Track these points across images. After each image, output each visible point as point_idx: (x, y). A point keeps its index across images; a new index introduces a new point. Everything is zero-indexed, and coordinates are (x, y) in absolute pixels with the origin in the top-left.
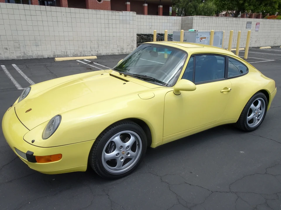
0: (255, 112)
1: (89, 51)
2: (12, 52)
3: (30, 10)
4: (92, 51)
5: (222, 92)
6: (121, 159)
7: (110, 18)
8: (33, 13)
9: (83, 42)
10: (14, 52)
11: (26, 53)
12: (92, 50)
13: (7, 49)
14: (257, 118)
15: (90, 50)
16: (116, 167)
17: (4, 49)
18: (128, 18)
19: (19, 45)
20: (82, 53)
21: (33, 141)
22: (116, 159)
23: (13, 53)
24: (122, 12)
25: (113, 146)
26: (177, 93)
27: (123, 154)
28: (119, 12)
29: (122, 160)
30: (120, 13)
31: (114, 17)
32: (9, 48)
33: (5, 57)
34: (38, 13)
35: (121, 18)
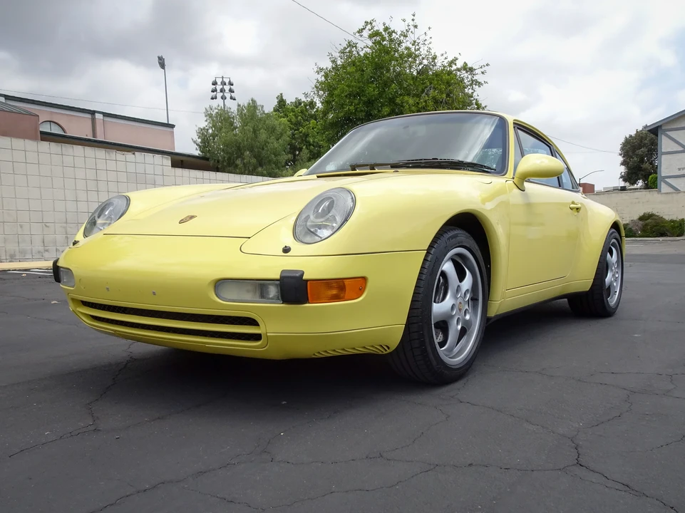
1: (39, 252)
4: (47, 251)
7: (101, 165)
9: (21, 227)
12: (47, 248)
14: (615, 284)
15: (41, 248)
16: (447, 348)
18: (149, 169)
20: (15, 255)
22: (449, 322)
24: (134, 154)
25: (443, 284)
27: (460, 310)
28: (126, 153)
29: (459, 328)
30: (127, 156)
31: (112, 165)
35: (131, 168)
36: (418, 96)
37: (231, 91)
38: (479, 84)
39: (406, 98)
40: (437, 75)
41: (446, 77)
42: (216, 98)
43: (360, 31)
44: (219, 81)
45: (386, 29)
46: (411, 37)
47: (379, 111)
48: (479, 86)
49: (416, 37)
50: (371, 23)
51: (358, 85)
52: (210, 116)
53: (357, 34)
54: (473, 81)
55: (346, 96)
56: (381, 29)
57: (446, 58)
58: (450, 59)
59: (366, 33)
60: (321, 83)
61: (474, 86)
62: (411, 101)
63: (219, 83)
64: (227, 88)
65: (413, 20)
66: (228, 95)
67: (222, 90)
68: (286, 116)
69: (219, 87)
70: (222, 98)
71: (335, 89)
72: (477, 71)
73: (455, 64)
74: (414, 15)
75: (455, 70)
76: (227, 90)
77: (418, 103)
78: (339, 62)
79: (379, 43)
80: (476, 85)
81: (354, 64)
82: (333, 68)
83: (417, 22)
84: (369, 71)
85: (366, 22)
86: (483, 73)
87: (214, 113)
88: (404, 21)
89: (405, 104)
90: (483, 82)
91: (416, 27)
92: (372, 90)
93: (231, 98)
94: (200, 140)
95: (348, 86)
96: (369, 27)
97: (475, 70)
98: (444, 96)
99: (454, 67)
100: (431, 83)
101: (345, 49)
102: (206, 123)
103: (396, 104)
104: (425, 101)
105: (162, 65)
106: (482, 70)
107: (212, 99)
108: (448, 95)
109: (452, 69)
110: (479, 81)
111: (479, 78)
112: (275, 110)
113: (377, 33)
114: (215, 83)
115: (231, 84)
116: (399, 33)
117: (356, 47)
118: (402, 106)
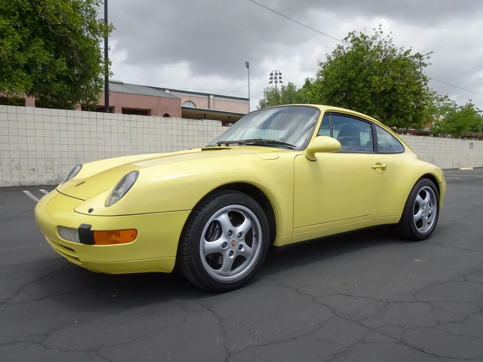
0: (423, 208)
2: (41, 174)
3: (74, 117)
5: (375, 168)
6: (230, 255)
7: (185, 127)
8: (78, 121)
10: (45, 174)
11: (61, 176)
13: (34, 170)
14: (427, 218)
16: (222, 270)
17: (30, 170)
18: (210, 128)
19: (53, 164)
21: (90, 211)
22: (223, 253)
23: (43, 175)
24: (202, 121)
25: (218, 229)
26: (311, 158)
27: (233, 245)
28: (198, 120)
29: (232, 257)
30: (199, 122)
31: (190, 127)
32: (38, 169)
33: (30, 182)
34: (86, 121)
35: (200, 128)
36: (382, 75)
37: (280, 78)
38: (425, 65)
39: (374, 77)
40: (395, 61)
41: (401, 62)
42: (272, 82)
43: (346, 39)
44: (274, 73)
45: (362, 36)
46: (379, 39)
47: (356, 86)
48: (425, 67)
49: (382, 39)
50: (353, 33)
51: (343, 71)
52: (267, 93)
53: (344, 41)
54: (421, 64)
55: (335, 79)
56: (359, 35)
57: (402, 51)
58: (405, 50)
59: (349, 40)
60: (322, 72)
61: (422, 67)
62: (377, 78)
63: (274, 74)
64: (278, 76)
65: (380, 28)
66: (278, 80)
67: (276, 78)
68: (311, 90)
69: (274, 76)
70: (275, 82)
71: (328, 75)
72: (423, 57)
73: (409, 54)
74: (380, 26)
75: (409, 57)
76: (278, 78)
77: (381, 80)
78: (332, 59)
79: (357, 45)
80: (423, 66)
81: (341, 58)
82: (328, 62)
83: (382, 29)
84: (350, 62)
85: (350, 34)
86: (428, 58)
87: (269, 91)
88: (374, 29)
89: (373, 81)
90: (428, 64)
91: (382, 32)
92: (352, 74)
93: (280, 82)
94: (260, 107)
95: (337, 72)
96: (352, 35)
97: (423, 56)
98: (399, 75)
99: (408, 56)
100: (390, 67)
101: (336, 50)
102: (264, 97)
103: (367, 81)
104: (386, 79)
105: (248, 67)
106: (428, 56)
107: (270, 83)
108: (402, 74)
109: (407, 57)
110: (425, 63)
111: (425, 61)
112: (304, 87)
113: (356, 39)
114: (272, 74)
115: (280, 74)
116: (371, 37)
117: (342, 48)
118: (371, 82)
